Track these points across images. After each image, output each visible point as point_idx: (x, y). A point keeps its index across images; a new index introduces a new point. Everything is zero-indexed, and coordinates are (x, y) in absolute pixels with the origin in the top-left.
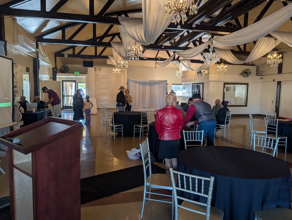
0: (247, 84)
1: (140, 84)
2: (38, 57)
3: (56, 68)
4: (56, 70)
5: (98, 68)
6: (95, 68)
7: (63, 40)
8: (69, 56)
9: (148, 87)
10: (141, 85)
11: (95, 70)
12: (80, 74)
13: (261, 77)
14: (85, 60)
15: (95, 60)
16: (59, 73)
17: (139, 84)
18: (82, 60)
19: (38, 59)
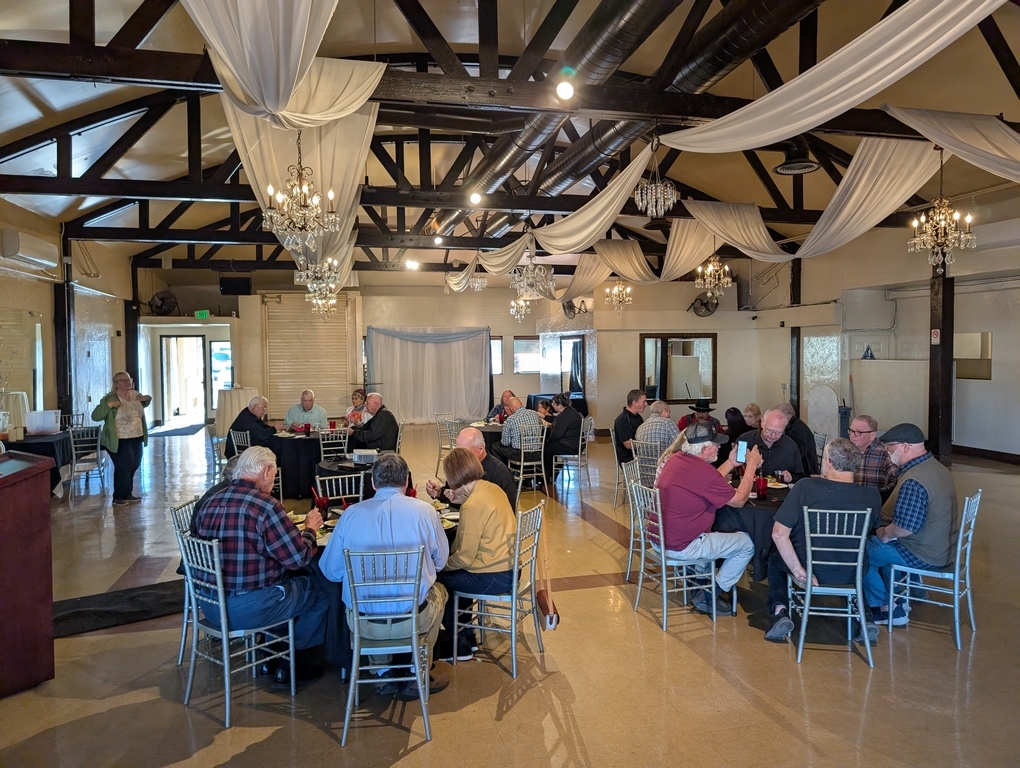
0: (714, 337)
1: (407, 340)
2: (69, 280)
3: (136, 300)
4: (134, 308)
5: (271, 295)
6: (263, 296)
7: (143, 231)
8: (176, 263)
9: (430, 348)
10: (410, 343)
11: (264, 302)
12: (214, 318)
13: (754, 314)
14: (227, 274)
15: (256, 274)
16: (148, 315)
17: (401, 339)
18: (216, 275)
19: (68, 286)
